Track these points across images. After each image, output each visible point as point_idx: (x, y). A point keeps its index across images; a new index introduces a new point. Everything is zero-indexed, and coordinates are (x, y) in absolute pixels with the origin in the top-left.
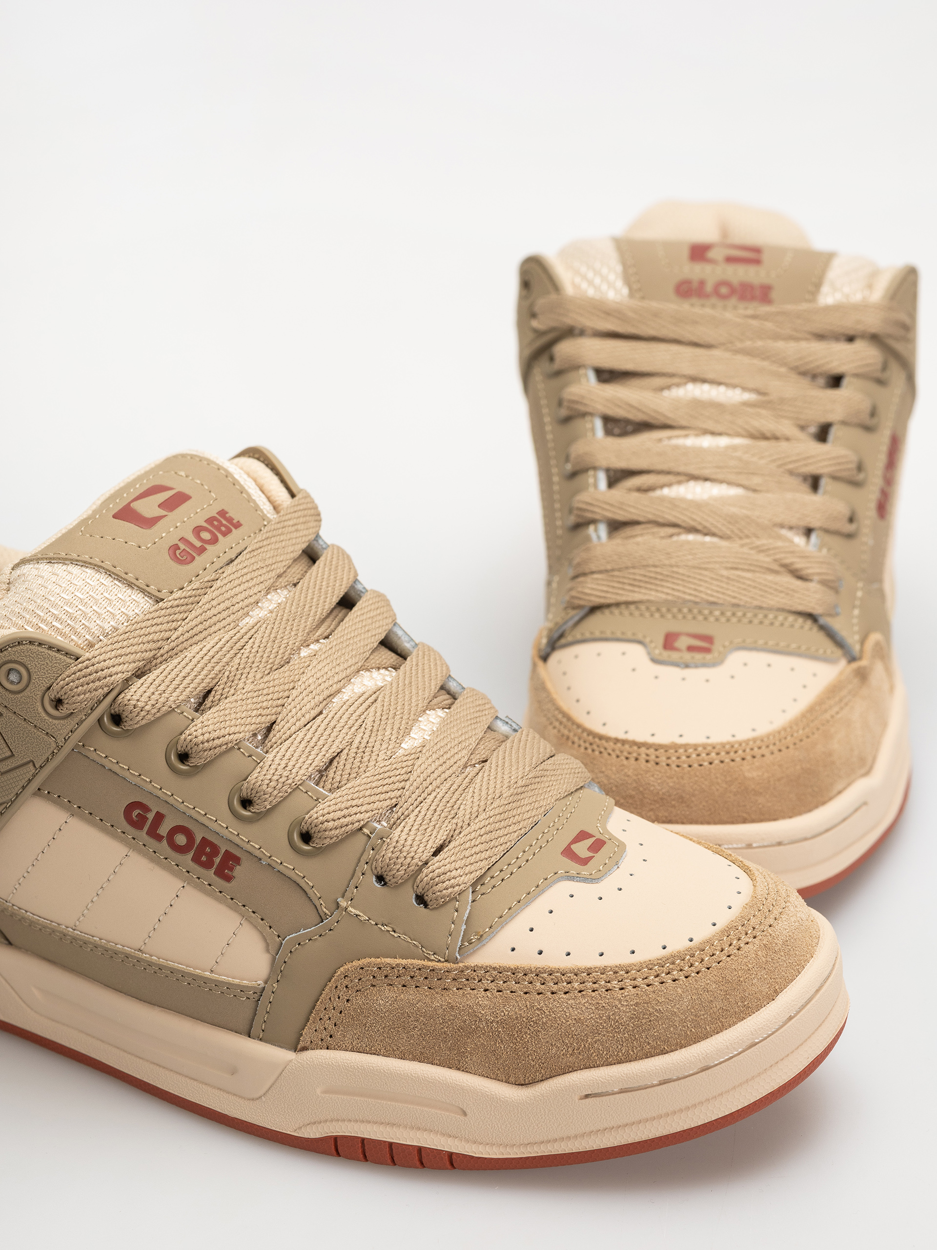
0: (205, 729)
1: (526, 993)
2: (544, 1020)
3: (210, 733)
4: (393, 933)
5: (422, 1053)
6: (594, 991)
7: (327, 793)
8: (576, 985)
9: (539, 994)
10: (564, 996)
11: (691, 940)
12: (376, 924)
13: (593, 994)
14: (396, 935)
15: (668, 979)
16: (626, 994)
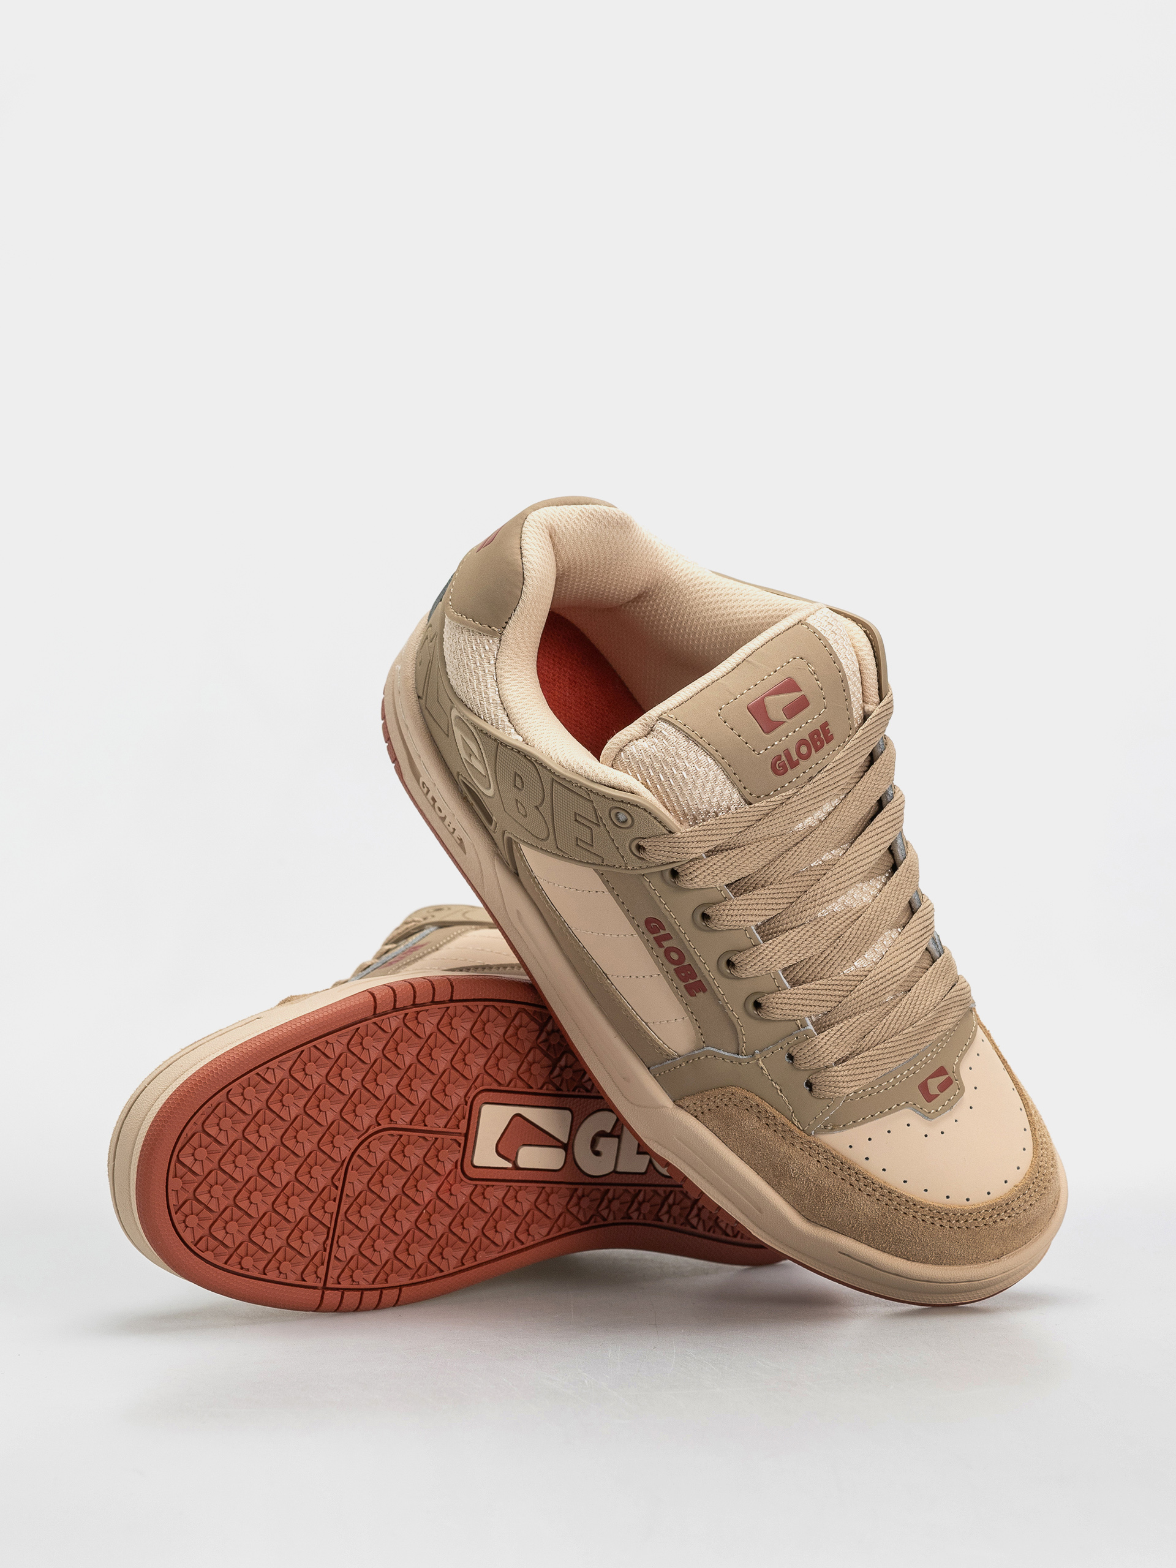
0: (731, 912)
1: (843, 1179)
2: (845, 1202)
3: (732, 916)
4: (779, 1092)
5: (755, 1164)
6: (887, 1204)
7: (787, 985)
8: (877, 1194)
9: (851, 1185)
10: (865, 1196)
11: (968, 1200)
12: (772, 1080)
13: (885, 1207)
14: (780, 1094)
15: (938, 1223)
16: (906, 1218)
